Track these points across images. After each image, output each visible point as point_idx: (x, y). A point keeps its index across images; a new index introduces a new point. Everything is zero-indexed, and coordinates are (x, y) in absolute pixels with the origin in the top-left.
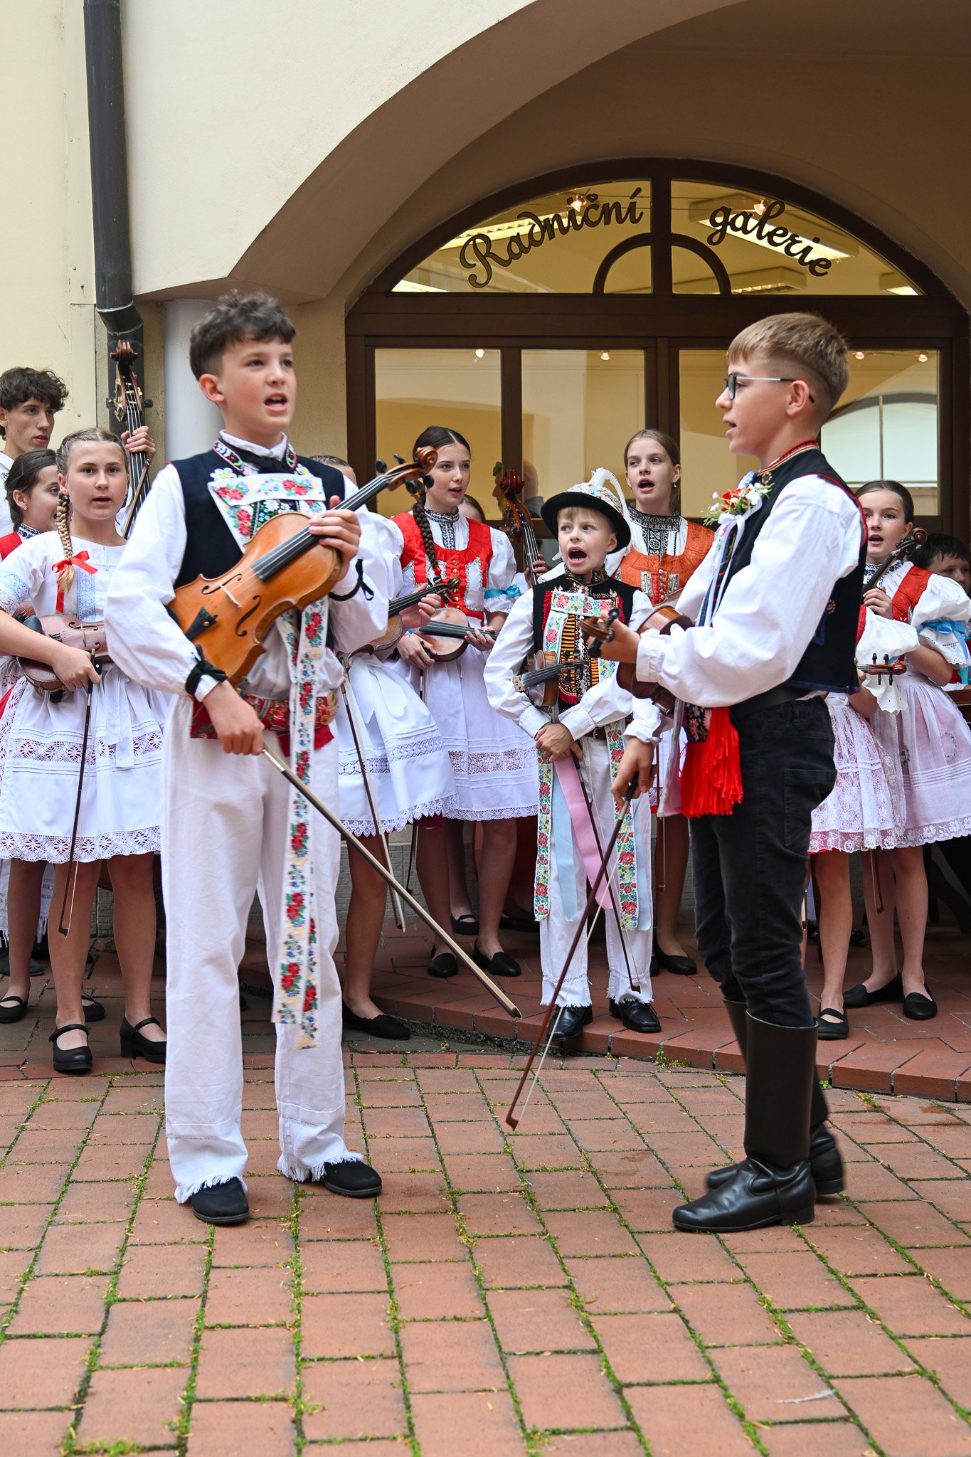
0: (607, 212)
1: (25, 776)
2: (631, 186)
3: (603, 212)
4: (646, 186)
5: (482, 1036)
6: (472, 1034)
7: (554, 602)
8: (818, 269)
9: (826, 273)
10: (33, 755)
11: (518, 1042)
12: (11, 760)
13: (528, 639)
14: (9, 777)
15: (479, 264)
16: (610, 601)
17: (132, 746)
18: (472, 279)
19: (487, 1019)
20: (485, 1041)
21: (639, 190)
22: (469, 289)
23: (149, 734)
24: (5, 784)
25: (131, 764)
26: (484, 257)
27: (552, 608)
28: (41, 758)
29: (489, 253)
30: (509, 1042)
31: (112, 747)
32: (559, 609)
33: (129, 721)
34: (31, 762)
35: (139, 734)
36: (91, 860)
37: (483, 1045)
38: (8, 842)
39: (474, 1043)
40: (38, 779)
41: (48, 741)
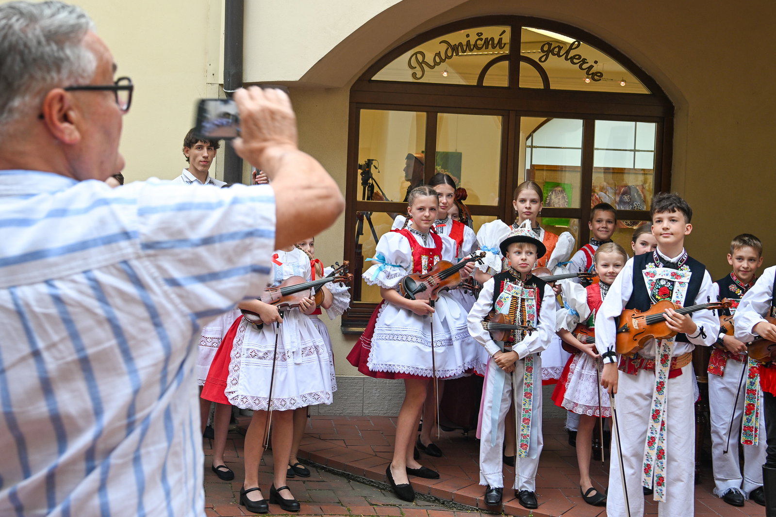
0: (487, 42)
1: (252, 367)
2: (500, 29)
3: (485, 42)
4: (508, 29)
5: (433, 498)
6: (428, 497)
7: (506, 287)
8: (596, 77)
9: (600, 80)
10: (257, 357)
11: (453, 503)
12: (244, 359)
13: (490, 304)
14: (243, 368)
15: (418, 68)
16: (533, 290)
17: (301, 352)
18: (414, 75)
19: (436, 490)
20: (435, 500)
21: (504, 32)
22: (411, 80)
23: (309, 347)
24: (242, 371)
25: (301, 362)
26: (421, 63)
27: (504, 291)
28: (260, 358)
29: (423, 61)
30: (448, 502)
31: (293, 352)
32: (508, 292)
33: (300, 340)
34: (255, 360)
35: (304, 347)
36: (285, 410)
37: (433, 503)
38: (245, 400)
39: (429, 501)
40: (259, 369)
41: (264, 350)
